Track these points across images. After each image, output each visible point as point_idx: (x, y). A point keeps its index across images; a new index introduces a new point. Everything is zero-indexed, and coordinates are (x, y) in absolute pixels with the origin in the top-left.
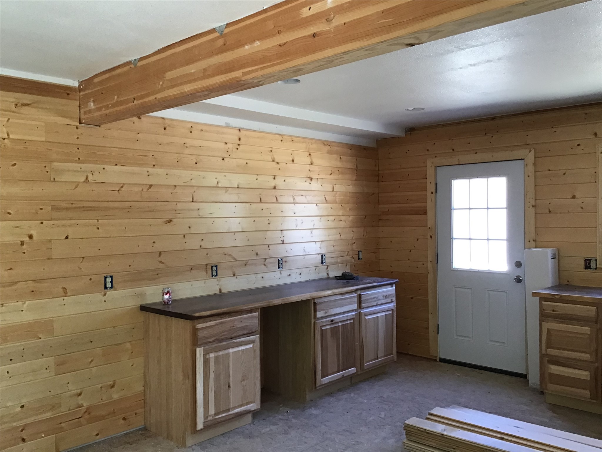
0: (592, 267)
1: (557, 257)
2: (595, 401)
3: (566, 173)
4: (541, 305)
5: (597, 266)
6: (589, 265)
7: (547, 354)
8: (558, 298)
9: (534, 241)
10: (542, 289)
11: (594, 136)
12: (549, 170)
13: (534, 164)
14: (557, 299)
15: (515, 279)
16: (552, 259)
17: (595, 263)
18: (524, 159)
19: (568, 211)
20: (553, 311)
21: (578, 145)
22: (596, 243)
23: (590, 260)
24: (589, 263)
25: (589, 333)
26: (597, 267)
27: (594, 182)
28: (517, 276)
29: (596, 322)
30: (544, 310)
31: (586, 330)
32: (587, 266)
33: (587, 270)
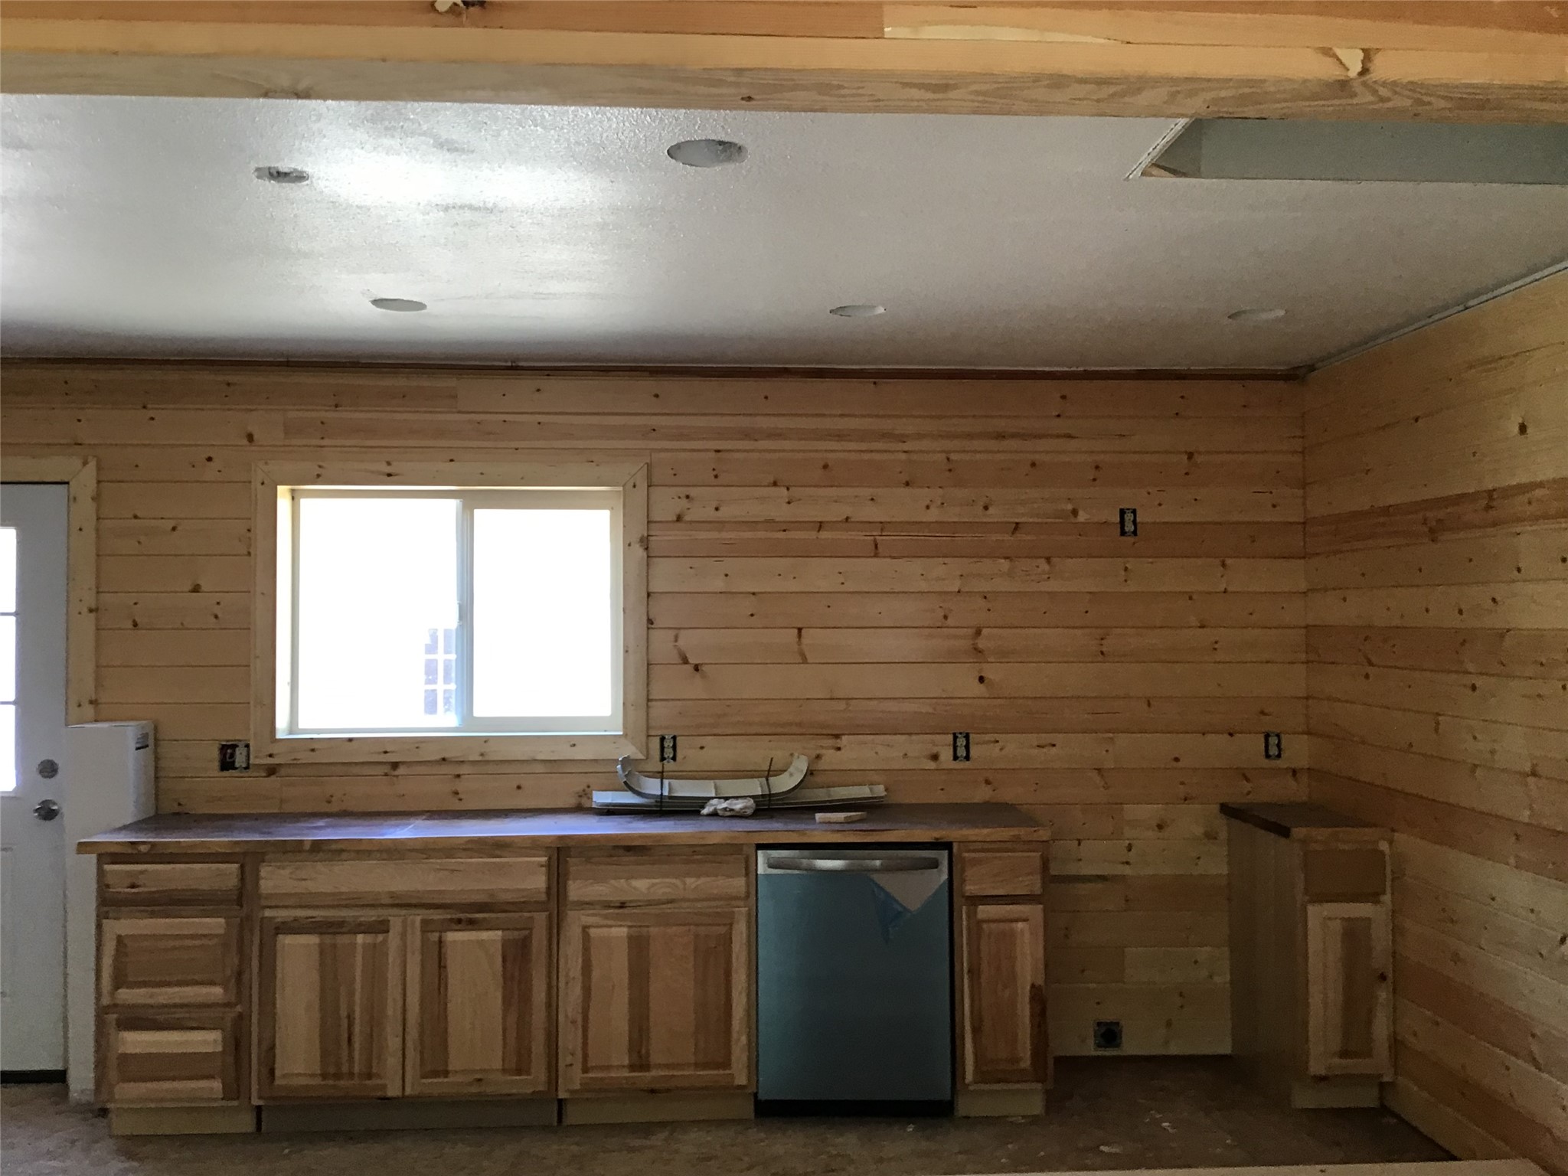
0: (237, 765)
1: (150, 743)
2: (235, 1103)
3: (179, 528)
4: (101, 873)
5: (251, 761)
6: (231, 760)
7: (116, 1005)
8: (145, 851)
9: (91, 702)
10: (105, 833)
11: (245, 442)
12: (136, 517)
13: (97, 498)
14: (145, 854)
15: (37, 810)
16: (137, 749)
17: (245, 753)
18: (68, 483)
19: (182, 624)
20: (133, 886)
21: (210, 459)
22: (249, 703)
23: (234, 747)
24: (232, 755)
25: (222, 931)
26: (248, 764)
27: (246, 553)
28: (43, 802)
29: (239, 902)
30: (108, 886)
31: (215, 925)
32: (227, 763)
33: (226, 773)
